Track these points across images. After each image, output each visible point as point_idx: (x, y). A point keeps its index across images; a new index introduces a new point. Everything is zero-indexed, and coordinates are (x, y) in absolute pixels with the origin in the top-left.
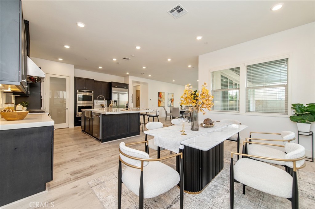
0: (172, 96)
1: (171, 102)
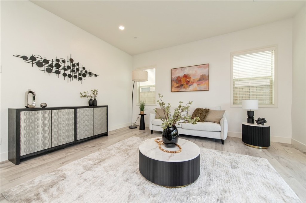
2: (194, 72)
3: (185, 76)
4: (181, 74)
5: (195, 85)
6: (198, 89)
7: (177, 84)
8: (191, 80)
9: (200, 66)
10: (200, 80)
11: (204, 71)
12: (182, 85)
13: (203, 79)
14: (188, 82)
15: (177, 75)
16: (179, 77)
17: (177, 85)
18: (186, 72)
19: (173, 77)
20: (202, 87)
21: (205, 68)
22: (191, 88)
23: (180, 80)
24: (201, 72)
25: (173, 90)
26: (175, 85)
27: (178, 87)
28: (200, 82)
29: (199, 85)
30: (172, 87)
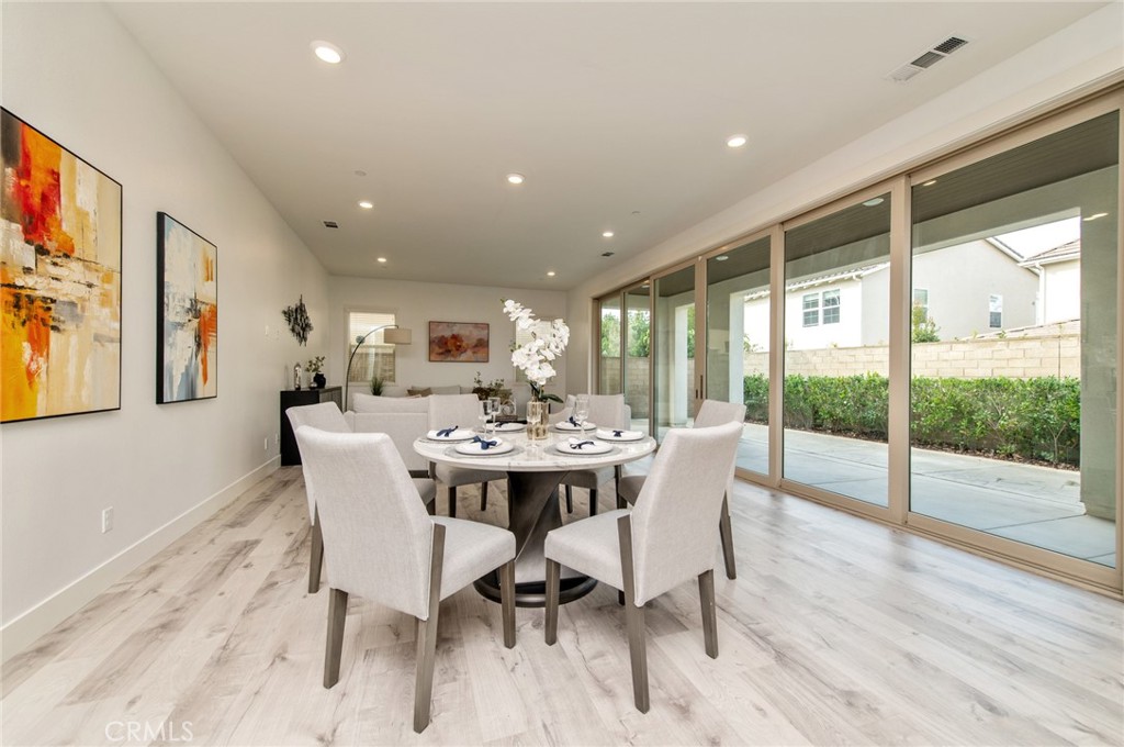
0: (201, 272)
1: (191, 342)
2: (468, 333)
3: (454, 337)
4: (448, 333)
5: (469, 353)
6: (473, 359)
7: (440, 347)
8: (464, 344)
9: (476, 325)
10: (476, 346)
11: (481, 334)
12: (449, 351)
13: (481, 345)
14: (458, 348)
15: (440, 334)
16: (443, 337)
17: (441, 350)
18: (456, 330)
19: (434, 335)
20: (480, 356)
21: (483, 329)
22: (463, 357)
23: (446, 343)
24: (477, 334)
25: (432, 358)
26: (437, 350)
27: (442, 354)
28: (476, 349)
29: (474, 353)
30: (430, 352)
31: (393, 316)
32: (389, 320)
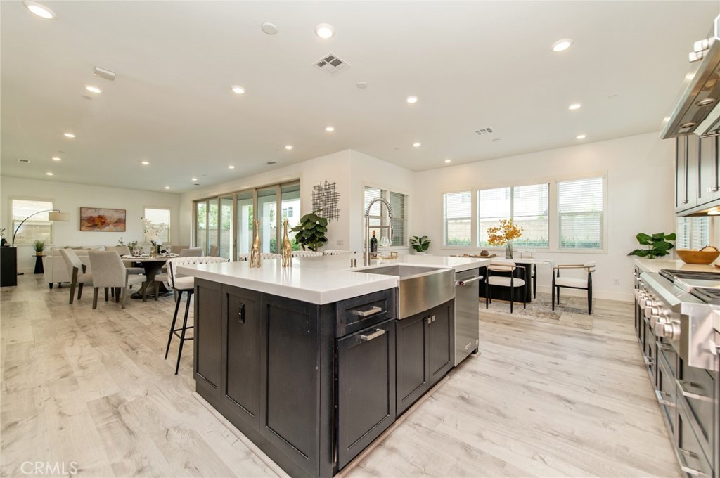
2: (110, 215)
3: (100, 217)
4: (95, 215)
5: (111, 226)
6: (114, 229)
7: (89, 223)
8: (108, 221)
9: (117, 211)
10: (116, 222)
11: (121, 216)
12: (96, 225)
13: (120, 222)
14: (103, 223)
15: (89, 215)
16: (91, 217)
17: (90, 225)
18: (101, 213)
19: (84, 216)
20: (119, 228)
21: (122, 213)
22: (107, 228)
23: (94, 221)
24: (117, 216)
25: (82, 229)
26: (87, 224)
27: (91, 226)
28: (116, 224)
29: (115, 226)
30: (81, 225)
31: (51, 203)
32: (48, 206)
